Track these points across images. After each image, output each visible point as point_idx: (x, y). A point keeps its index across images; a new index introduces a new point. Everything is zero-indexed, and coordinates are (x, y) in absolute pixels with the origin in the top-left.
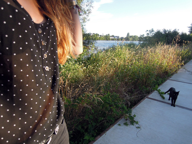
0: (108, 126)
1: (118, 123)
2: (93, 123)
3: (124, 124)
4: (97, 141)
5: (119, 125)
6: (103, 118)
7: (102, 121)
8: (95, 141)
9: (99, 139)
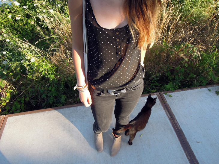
0: (196, 85)
1: (209, 88)
2: (181, 76)
3: (216, 92)
4: (175, 93)
5: (209, 90)
6: (195, 76)
7: (193, 78)
8: (174, 92)
9: (179, 92)
